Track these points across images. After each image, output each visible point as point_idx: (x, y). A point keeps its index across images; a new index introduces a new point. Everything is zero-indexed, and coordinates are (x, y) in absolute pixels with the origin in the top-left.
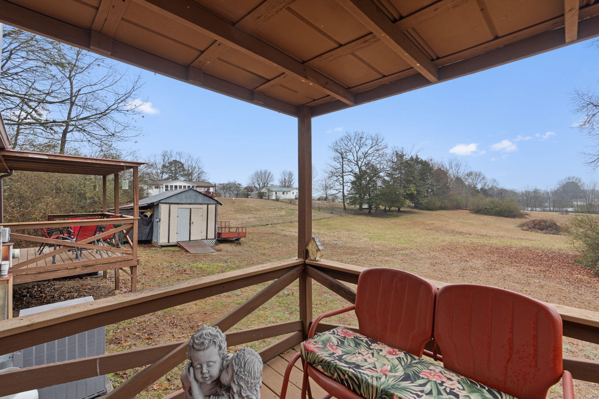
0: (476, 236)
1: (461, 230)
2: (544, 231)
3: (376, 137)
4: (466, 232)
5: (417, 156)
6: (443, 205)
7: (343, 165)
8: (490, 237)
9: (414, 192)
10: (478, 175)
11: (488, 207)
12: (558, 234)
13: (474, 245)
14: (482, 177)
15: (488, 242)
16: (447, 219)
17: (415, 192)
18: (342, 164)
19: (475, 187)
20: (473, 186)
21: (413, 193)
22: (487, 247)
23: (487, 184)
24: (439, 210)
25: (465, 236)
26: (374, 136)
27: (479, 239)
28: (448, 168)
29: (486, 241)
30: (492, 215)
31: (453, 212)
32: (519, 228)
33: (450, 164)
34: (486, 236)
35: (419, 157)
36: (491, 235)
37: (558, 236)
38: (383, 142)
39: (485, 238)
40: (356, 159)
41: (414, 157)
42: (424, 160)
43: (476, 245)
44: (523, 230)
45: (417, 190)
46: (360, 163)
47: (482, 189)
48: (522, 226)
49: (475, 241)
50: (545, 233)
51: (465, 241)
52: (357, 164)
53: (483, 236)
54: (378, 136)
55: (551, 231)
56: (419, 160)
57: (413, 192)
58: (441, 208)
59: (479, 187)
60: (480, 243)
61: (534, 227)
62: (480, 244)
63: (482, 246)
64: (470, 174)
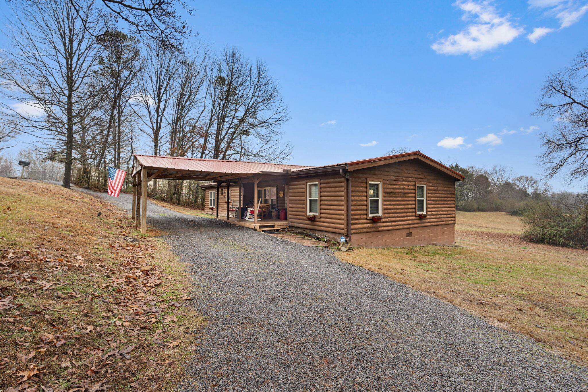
5: (457, 164)
6: (480, 207)
10: (529, 179)
14: (533, 181)
19: (525, 191)
23: (539, 188)
24: (477, 211)
35: (459, 165)
47: (533, 193)
58: (479, 210)
59: (530, 191)
64: (520, 179)
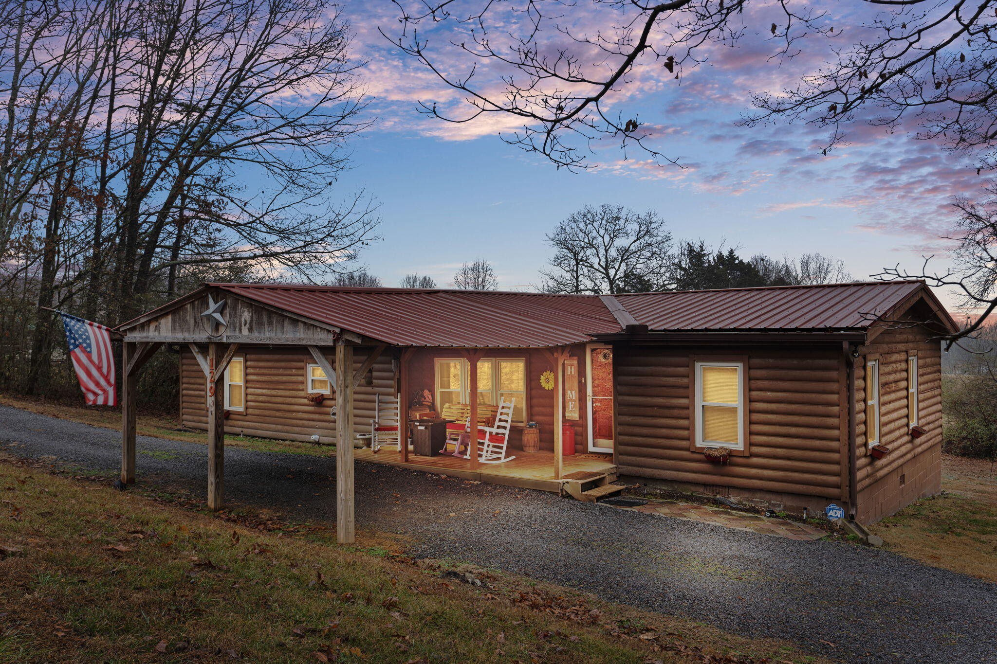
3: (648, 218)
5: (732, 252)
7: (578, 277)
18: (575, 275)
26: (642, 217)
35: (736, 254)
38: (661, 229)
40: (603, 264)
41: (725, 253)
42: (745, 261)
46: (612, 272)
52: (607, 275)
54: (652, 216)
56: (737, 261)
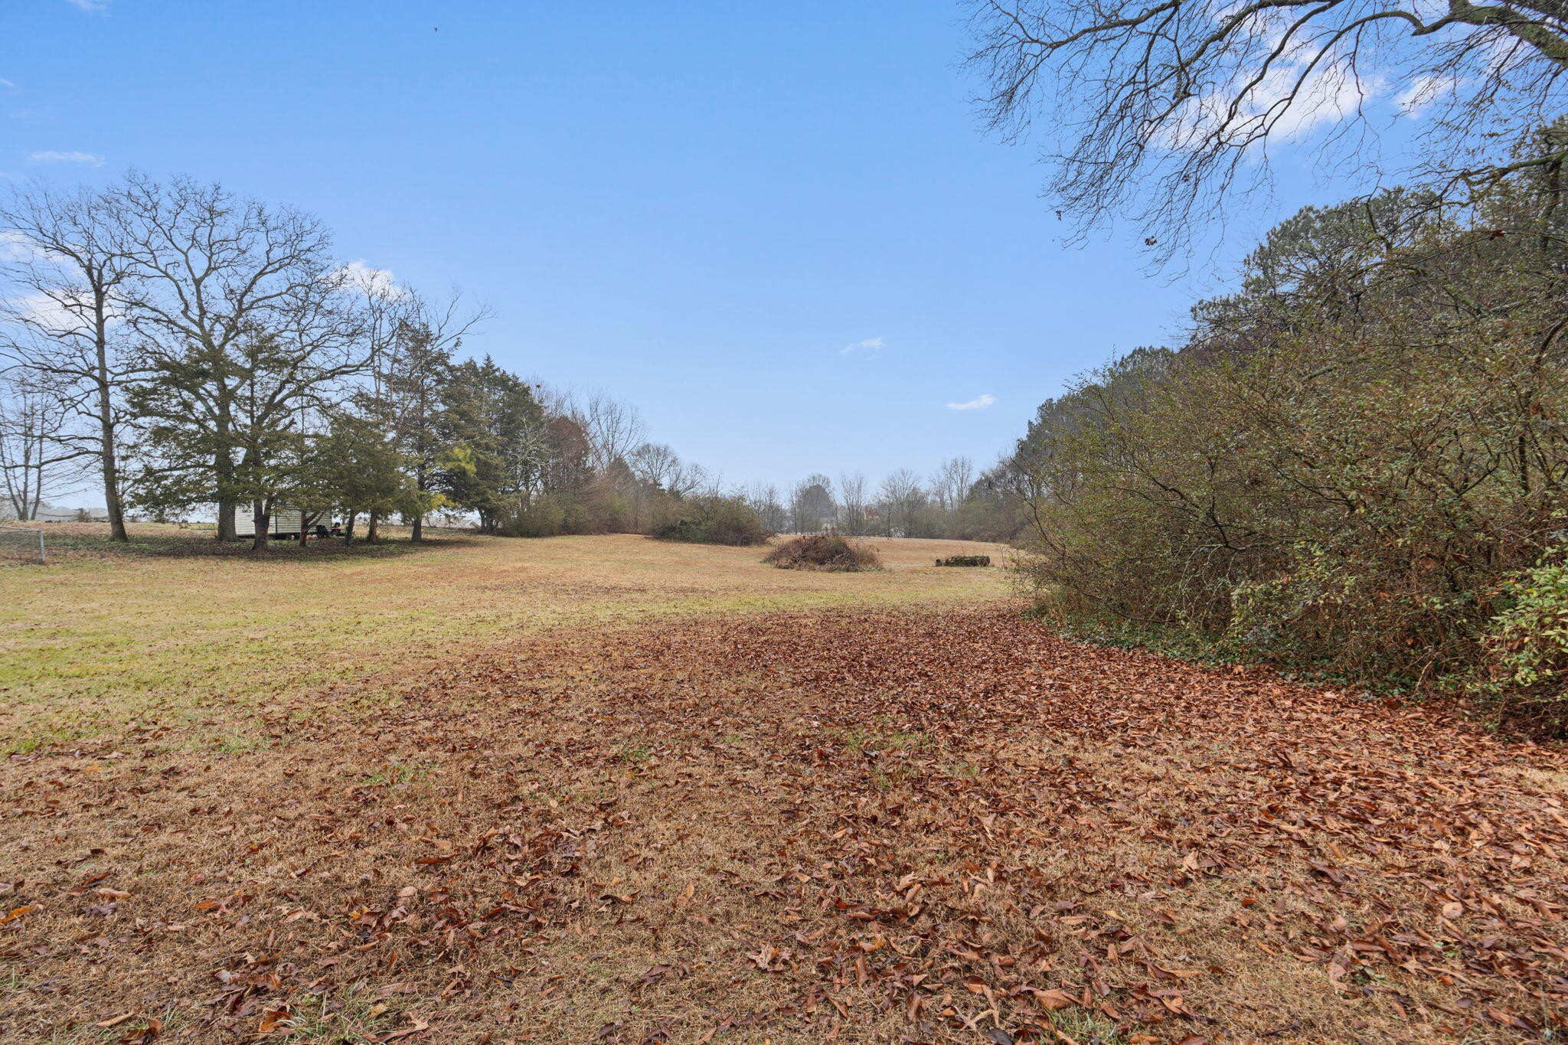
0: (662, 593)
1: (615, 579)
2: (828, 566)
4: (629, 585)
5: (488, 360)
6: (570, 521)
8: (708, 593)
9: (468, 467)
10: (661, 453)
11: (688, 519)
12: (856, 571)
13: (655, 629)
14: (670, 459)
15: (706, 609)
16: (577, 554)
17: (471, 468)
19: (656, 484)
20: (651, 481)
21: (464, 472)
22: (708, 630)
23: (682, 477)
24: (560, 534)
25: (626, 596)
27: (672, 604)
28: (588, 418)
29: (697, 607)
30: (699, 542)
31: (602, 537)
32: (767, 565)
33: (594, 408)
34: (694, 590)
36: (706, 587)
37: (859, 575)
39: (692, 597)
41: (480, 364)
42: (512, 375)
43: (662, 627)
44: (780, 567)
45: (478, 459)
47: (671, 490)
48: (773, 558)
49: (658, 609)
50: (831, 571)
51: (619, 617)
53: (683, 590)
55: (842, 563)
56: (496, 373)
57: (463, 464)
58: (566, 529)
59: (665, 483)
60: (677, 614)
61: (804, 557)
62: (678, 620)
63: (686, 626)
64: (644, 451)
